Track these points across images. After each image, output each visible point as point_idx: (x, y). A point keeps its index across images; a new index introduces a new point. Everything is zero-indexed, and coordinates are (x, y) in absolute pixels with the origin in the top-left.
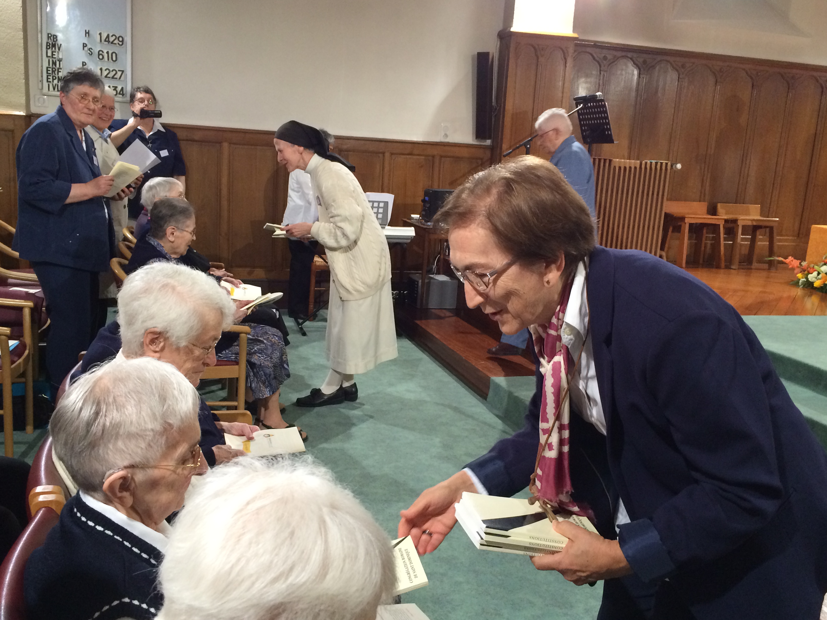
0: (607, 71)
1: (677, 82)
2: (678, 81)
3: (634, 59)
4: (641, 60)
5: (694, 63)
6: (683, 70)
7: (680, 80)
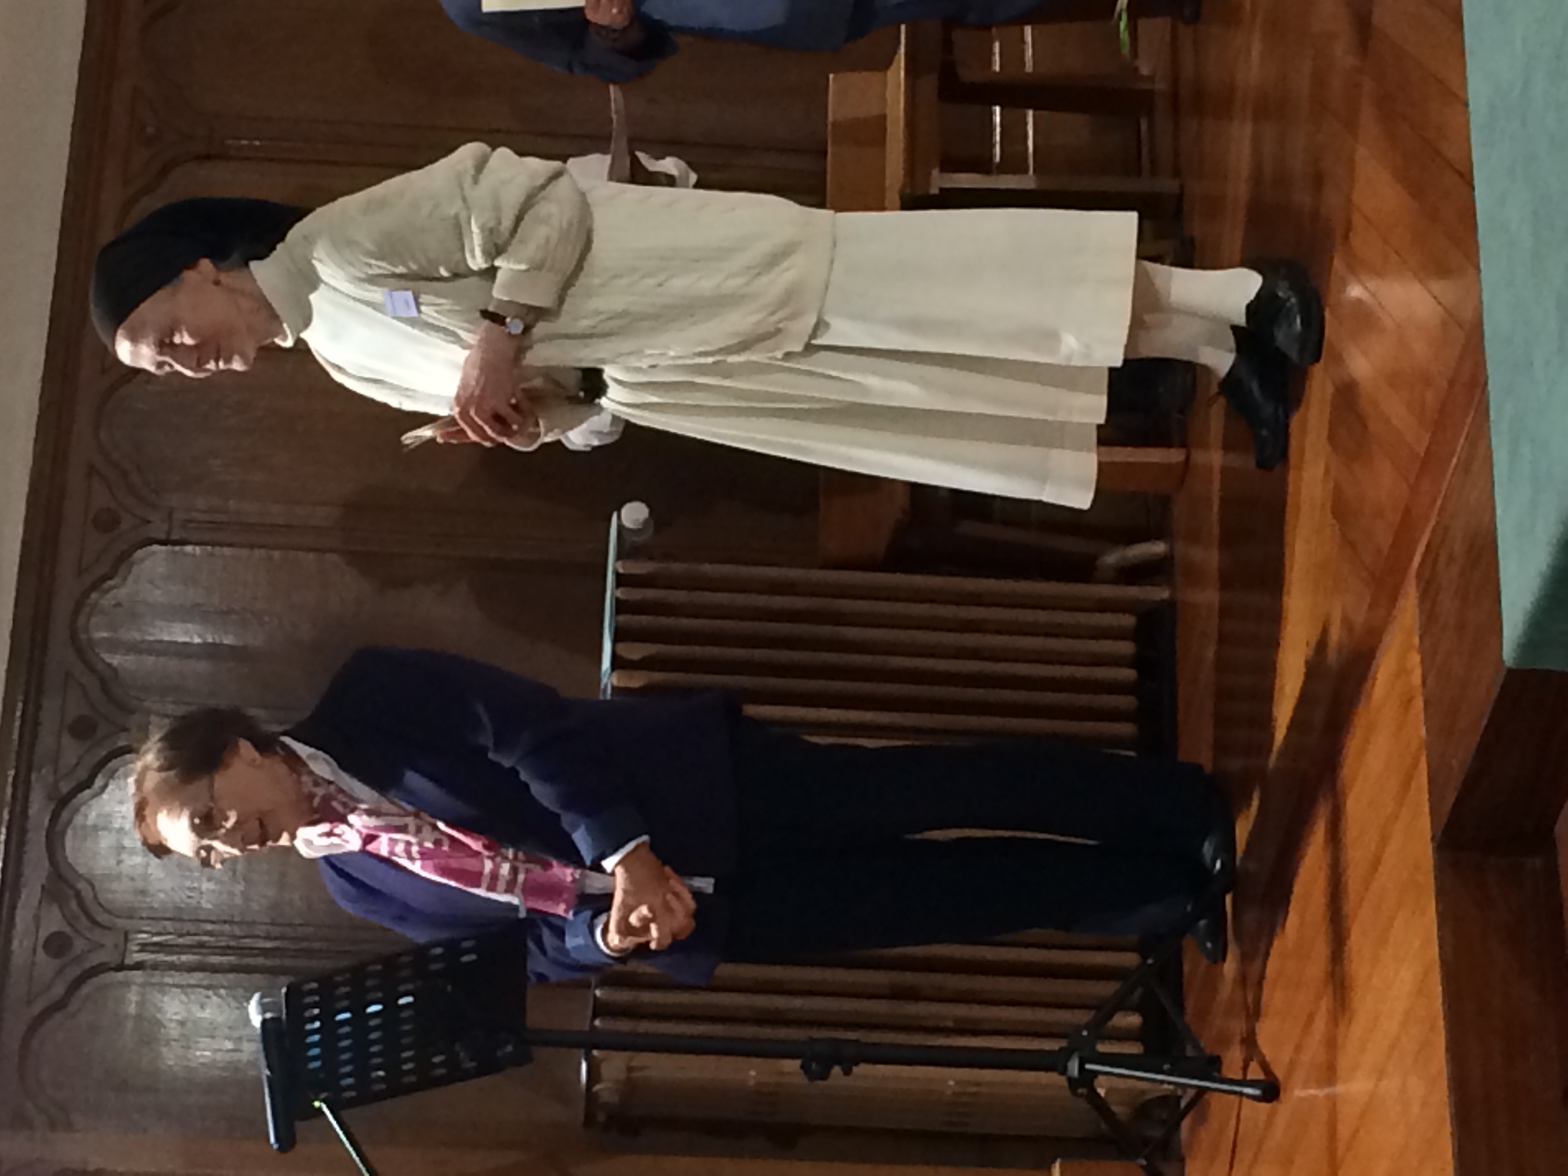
0: (126, 934)
1: (189, 548)
2: (183, 543)
3: (65, 787)
4: (71, 750)
5: (91, 470)
6: (127, 523)
7: (175, 537)
